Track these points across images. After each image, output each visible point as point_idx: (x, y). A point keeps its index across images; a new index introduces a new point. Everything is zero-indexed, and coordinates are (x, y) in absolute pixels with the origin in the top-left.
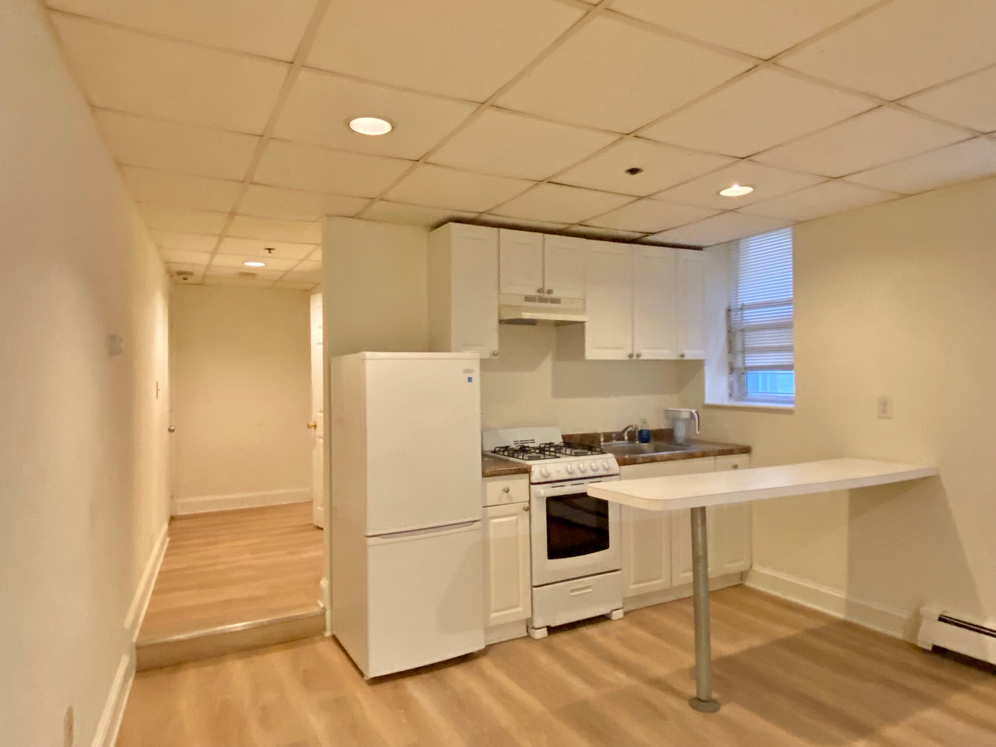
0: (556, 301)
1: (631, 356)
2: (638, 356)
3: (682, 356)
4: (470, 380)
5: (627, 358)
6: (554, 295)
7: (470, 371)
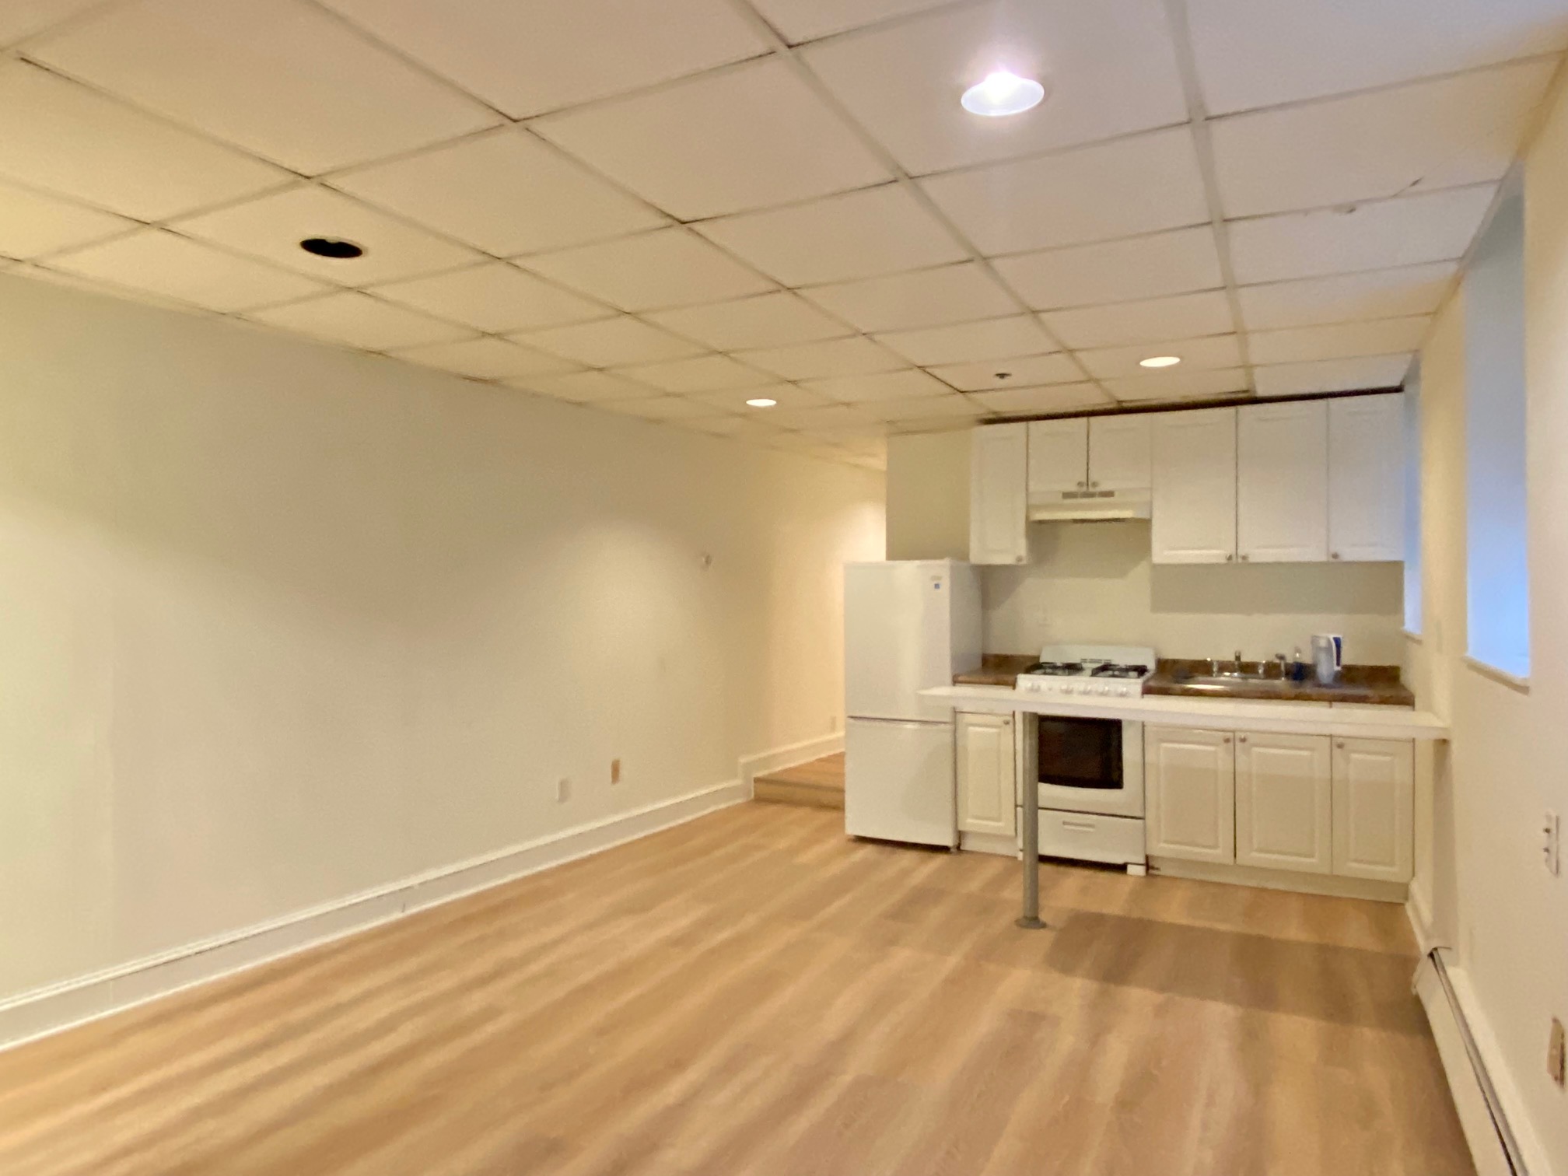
0: (1109, 494)
1: (1230, 558)
2: (1244, 558)
3: (1335, 556)
4: (937, 586)
5: (1223, 561)
6: (1104, 487)
7: (939, 578)
